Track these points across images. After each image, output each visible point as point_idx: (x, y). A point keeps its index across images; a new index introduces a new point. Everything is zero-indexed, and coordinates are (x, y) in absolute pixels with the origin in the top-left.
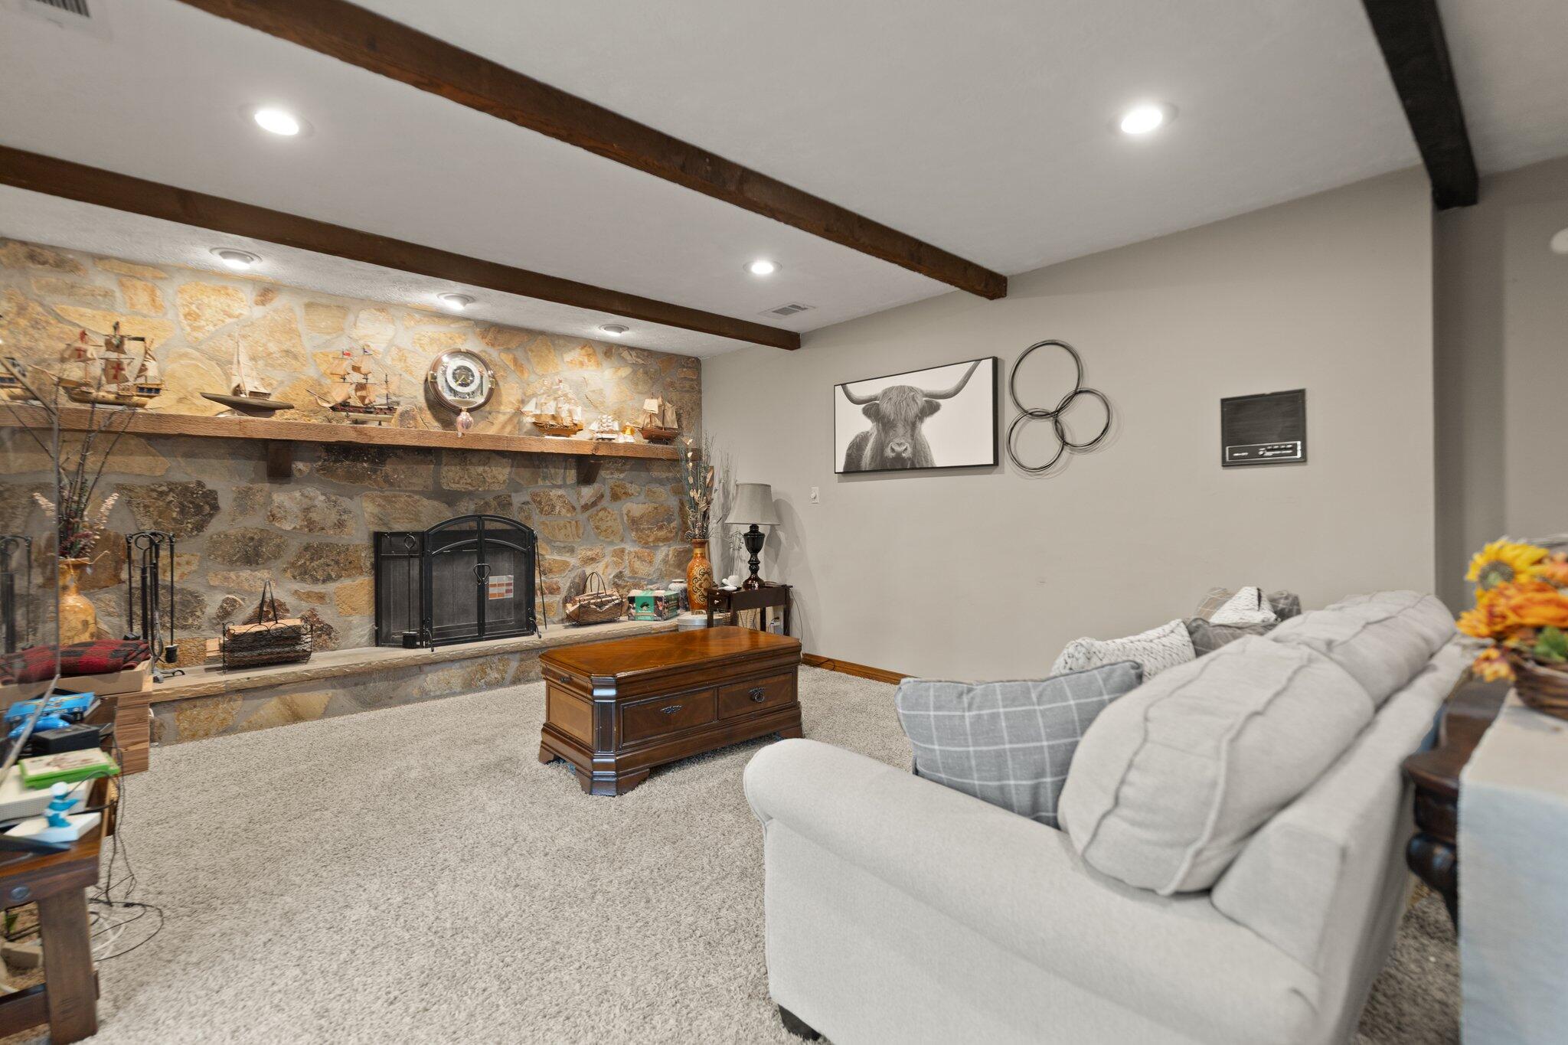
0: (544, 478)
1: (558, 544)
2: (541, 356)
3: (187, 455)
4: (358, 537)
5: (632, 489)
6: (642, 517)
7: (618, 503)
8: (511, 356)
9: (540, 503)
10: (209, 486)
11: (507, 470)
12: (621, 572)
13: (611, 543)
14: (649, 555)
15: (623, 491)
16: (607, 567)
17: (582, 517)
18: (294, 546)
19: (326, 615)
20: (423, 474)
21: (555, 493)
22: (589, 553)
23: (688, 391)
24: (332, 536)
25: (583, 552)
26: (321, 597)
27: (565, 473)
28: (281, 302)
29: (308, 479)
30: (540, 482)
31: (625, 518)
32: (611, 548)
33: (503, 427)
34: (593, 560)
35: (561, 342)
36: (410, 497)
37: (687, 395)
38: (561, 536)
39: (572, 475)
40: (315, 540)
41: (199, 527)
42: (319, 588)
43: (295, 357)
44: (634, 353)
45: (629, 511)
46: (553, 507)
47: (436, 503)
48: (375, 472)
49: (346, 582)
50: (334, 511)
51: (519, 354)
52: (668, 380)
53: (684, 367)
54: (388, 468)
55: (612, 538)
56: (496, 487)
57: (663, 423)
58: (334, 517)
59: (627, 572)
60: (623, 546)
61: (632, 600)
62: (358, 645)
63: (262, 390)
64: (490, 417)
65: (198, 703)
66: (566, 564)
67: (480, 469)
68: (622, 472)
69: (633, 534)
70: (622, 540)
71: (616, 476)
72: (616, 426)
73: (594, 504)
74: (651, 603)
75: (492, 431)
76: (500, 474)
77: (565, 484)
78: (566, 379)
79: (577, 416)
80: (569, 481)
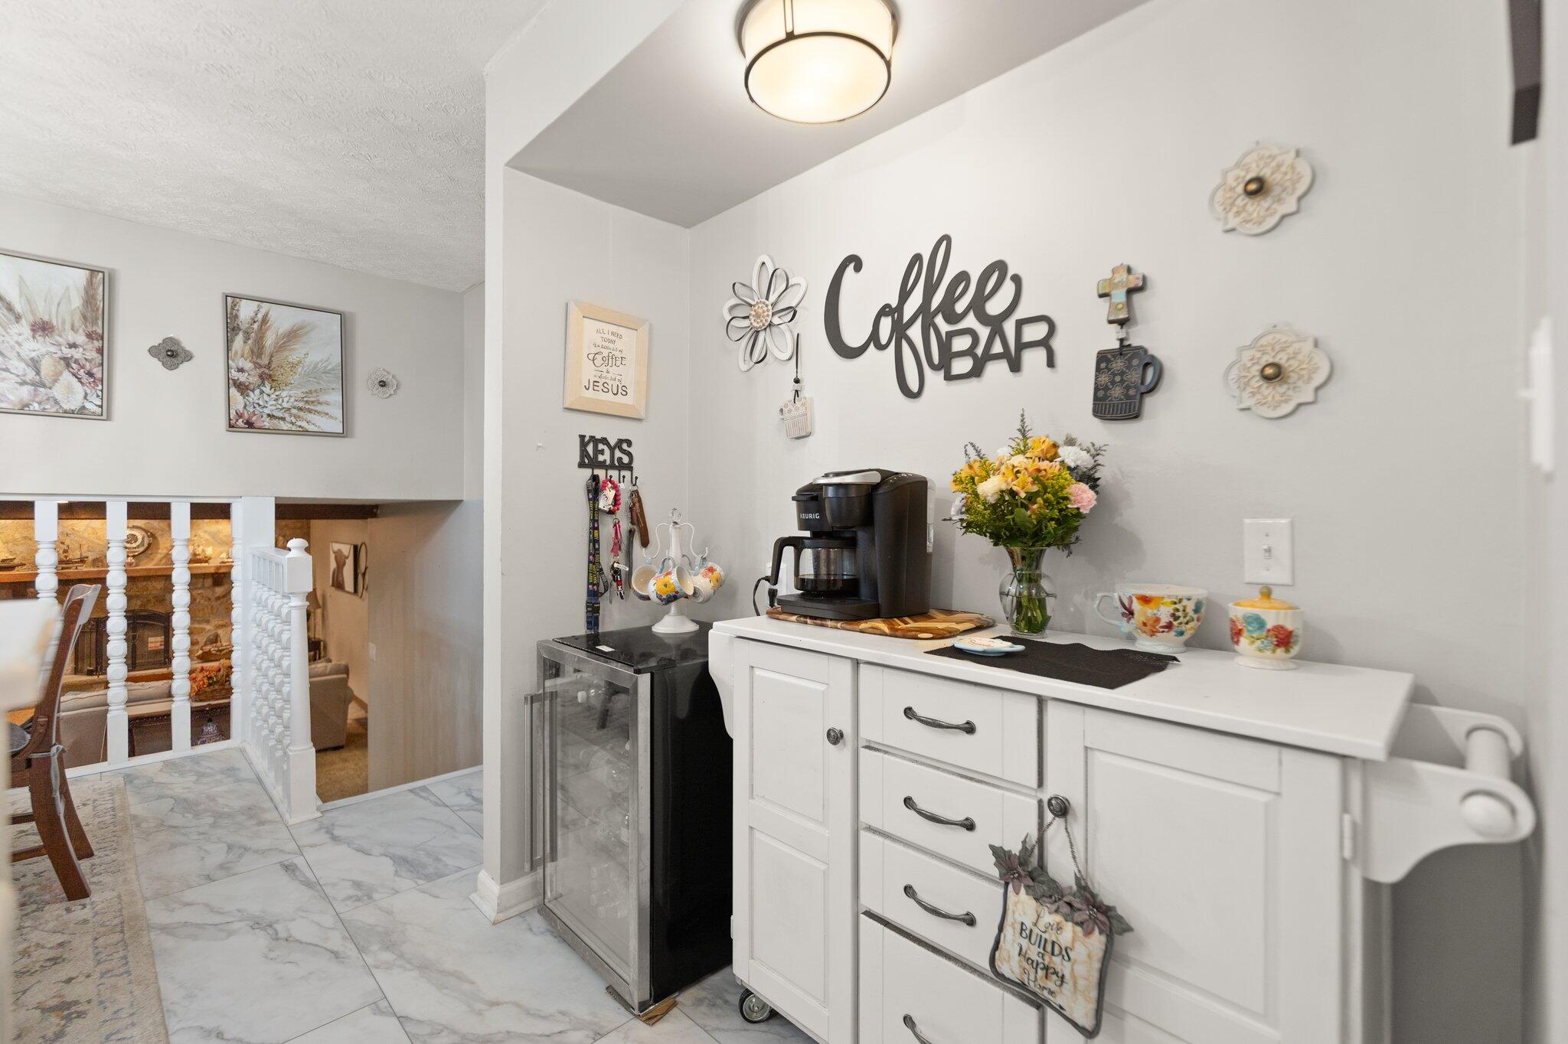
1: (198, 619)
8: (166, 524)
11: (163, 582)
17: (214, 603)
21: (195, 592)
22: (221, 623)
25: (215, 622)
27: (203, 581)
33: (160, 561)
34: (223, 626)
38: (200, 614)
39: (209, 582)
43: (30, 540)
56: (155, 592)
63: (10, 557)
64: (151, 556)
66: (203, 630)
67: (144, 583)
73: (225, 596)
75: (151, 566)
76: (158, 585)
77: (203, 587)
78: (205, 532)
79: (209, 551)
80: (206, 585)
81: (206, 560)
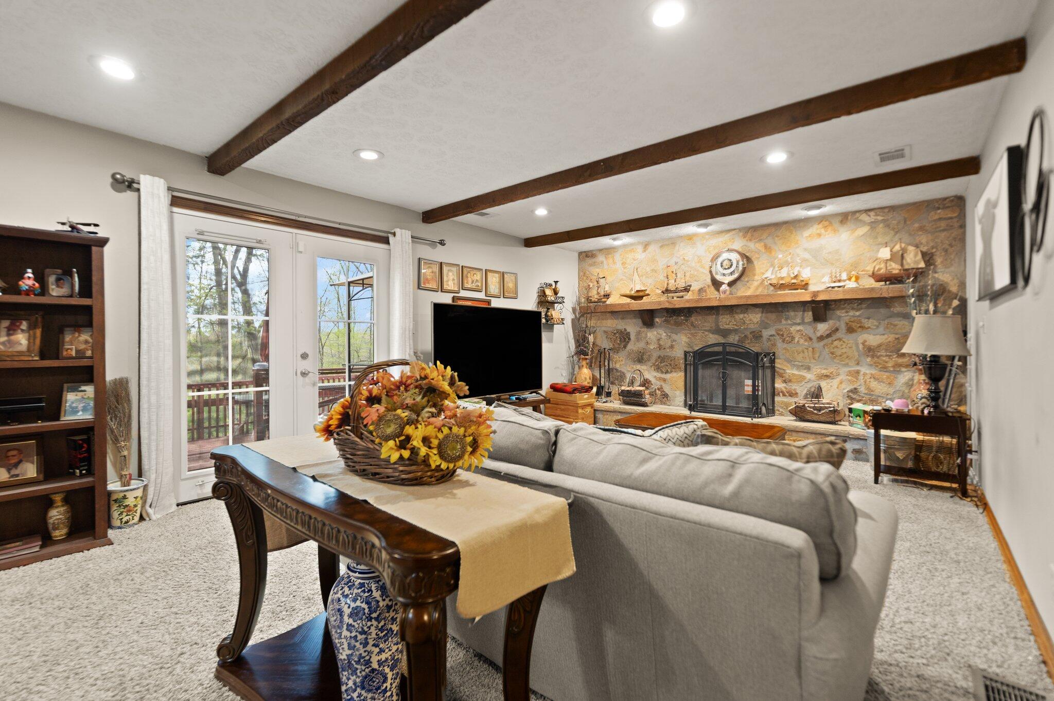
0: (787, 319)
1: (796, 363)
2: (785, 238)
3: (623, 318)
4: (678, 353)
5: (867, 323)
6: (880, 346)
7: (854, 335)
8: (762, 244)
9: (782, 335)
10: (628, 331)
11: (759, 315)
12: (855, 389)
13: (847, 365)
14: (888, 377)
15: (858, 325)
16: (841, 383)
17: (818, 345)
18: (655, 355)
19: (667, 389)
20: (709, 321)
21: (793, 329)
22: (824, 372)
23: (944, 230)
24: (669, 352)
25: (818, 370)
26: (664, 380)
27: (803, 315)
28: (651, 248)
29: (660, 326)
30: (784, 322)
31: (861, 346)
32: (847, 369)
33: (757, 289)
34: (827, 376)
35: (802, 224)
36: (703, 333)
37: (943, 235)
38: (799, 357)
39: (809, 316)
40: (662, 353)
41: (625, 347)
42: (664, 376)
43: (656, 272)
44: (872, 214)
45: (865, 341)
46: (793, 338)
47: (716, 336)
48: (687, 321)
49: (674, 375)
50: (669, 341)
51: (769, 241)
52: (916, 225)
53: (939, 208)
54: (693, 319)
55: (847, 361)
56: (752, 326)
57: (902, 265)
58: (669, 344)
59: (862, 389)
60: (858, 368)
61: (851, 410)
62: (678, 406)
63: (643, 289)
64: (748, 284)
65: (608, 413)
66: (803, 378)
67: (741, 316)
68: (858, 310)
69: (869, 359)
70: (858, 364)
71: (851, 313)
72: (844, 276)
73: (829, 336)
74: (862, 415)
75: (749, 293)
76: (755, 318)
77: (802, 323)
78: (805, 249)
79: (806, 274)
80: (806, 320)
81: (805, 286)
